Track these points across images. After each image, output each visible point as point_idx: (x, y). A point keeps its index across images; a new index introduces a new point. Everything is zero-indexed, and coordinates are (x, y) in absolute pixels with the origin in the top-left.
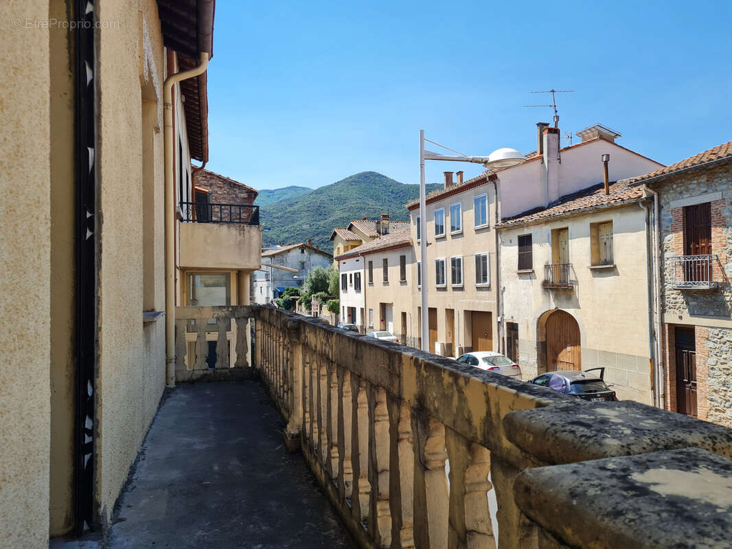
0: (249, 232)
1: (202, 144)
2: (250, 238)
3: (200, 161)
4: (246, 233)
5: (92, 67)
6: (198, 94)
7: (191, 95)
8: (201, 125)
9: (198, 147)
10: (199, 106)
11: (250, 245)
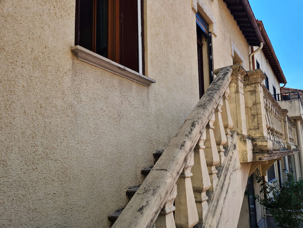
0: (294, 102)
1: (281, 76)
2: (295, 104)
3: (283, 83)
4: (293, 103)
5: (211, 56)
6: (273, 57)
7: (270, 59)
8: (278, 69)
9: (280, 78)
10: (274, 61)
11: (295, 107)
